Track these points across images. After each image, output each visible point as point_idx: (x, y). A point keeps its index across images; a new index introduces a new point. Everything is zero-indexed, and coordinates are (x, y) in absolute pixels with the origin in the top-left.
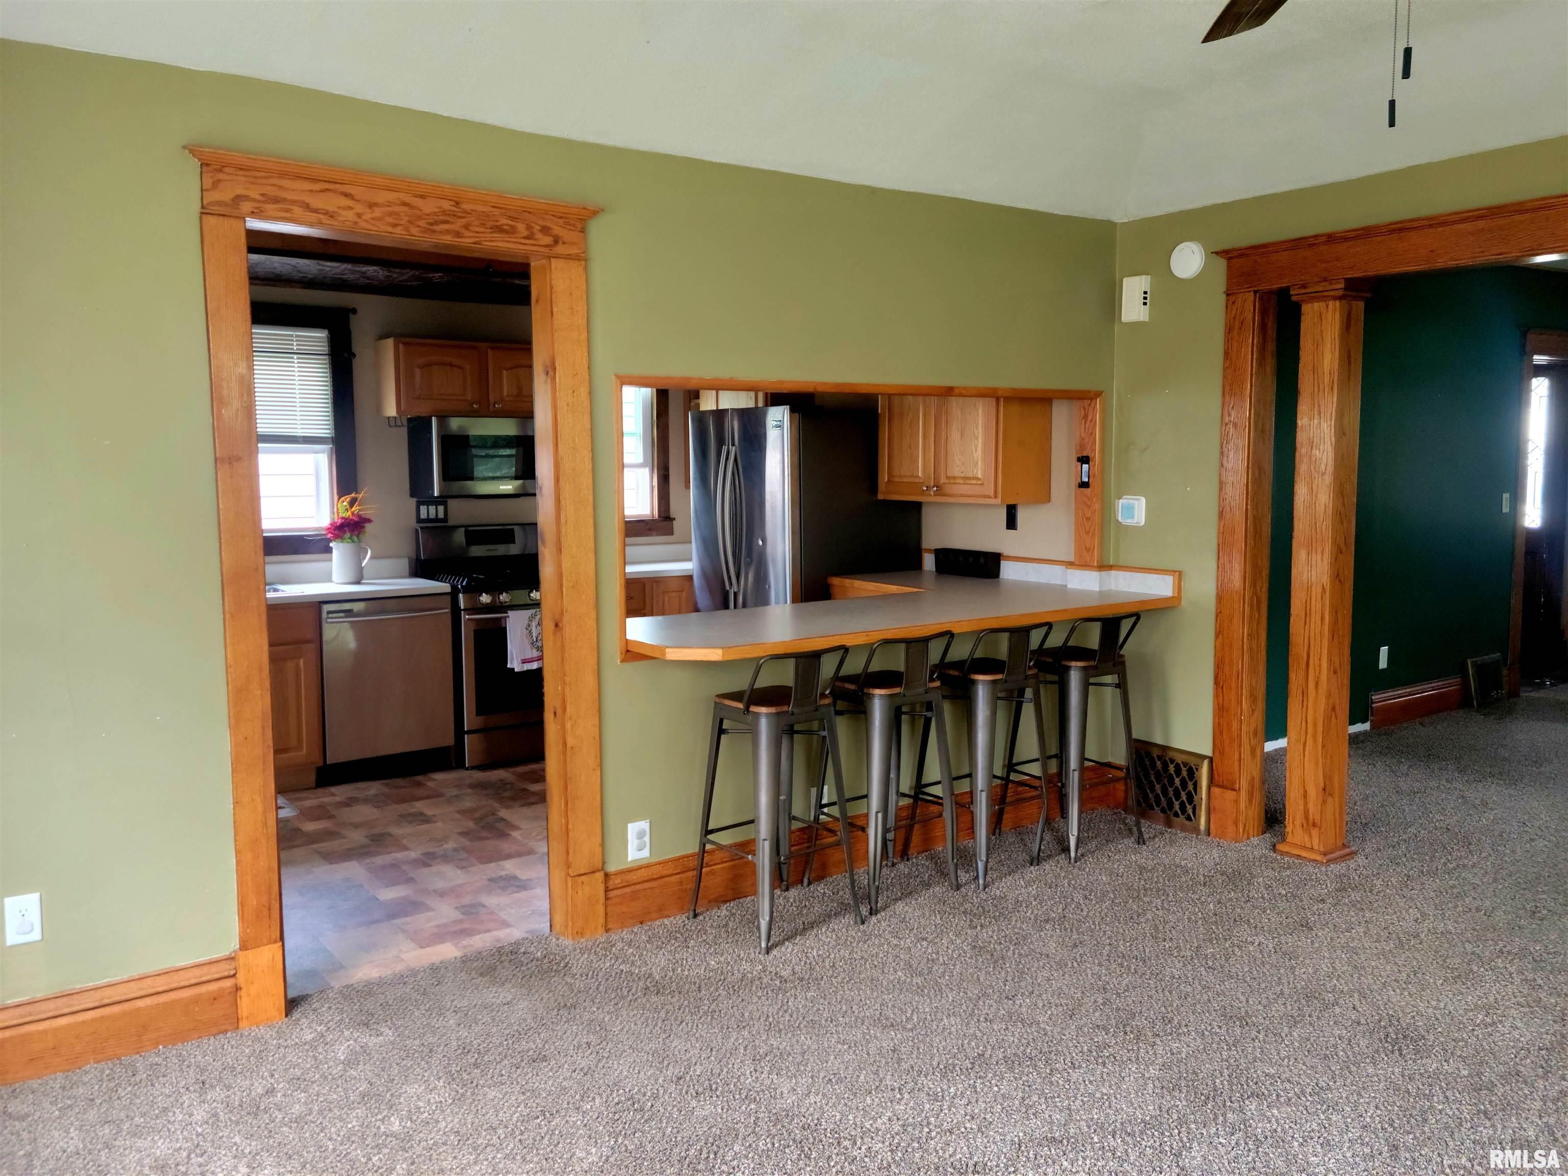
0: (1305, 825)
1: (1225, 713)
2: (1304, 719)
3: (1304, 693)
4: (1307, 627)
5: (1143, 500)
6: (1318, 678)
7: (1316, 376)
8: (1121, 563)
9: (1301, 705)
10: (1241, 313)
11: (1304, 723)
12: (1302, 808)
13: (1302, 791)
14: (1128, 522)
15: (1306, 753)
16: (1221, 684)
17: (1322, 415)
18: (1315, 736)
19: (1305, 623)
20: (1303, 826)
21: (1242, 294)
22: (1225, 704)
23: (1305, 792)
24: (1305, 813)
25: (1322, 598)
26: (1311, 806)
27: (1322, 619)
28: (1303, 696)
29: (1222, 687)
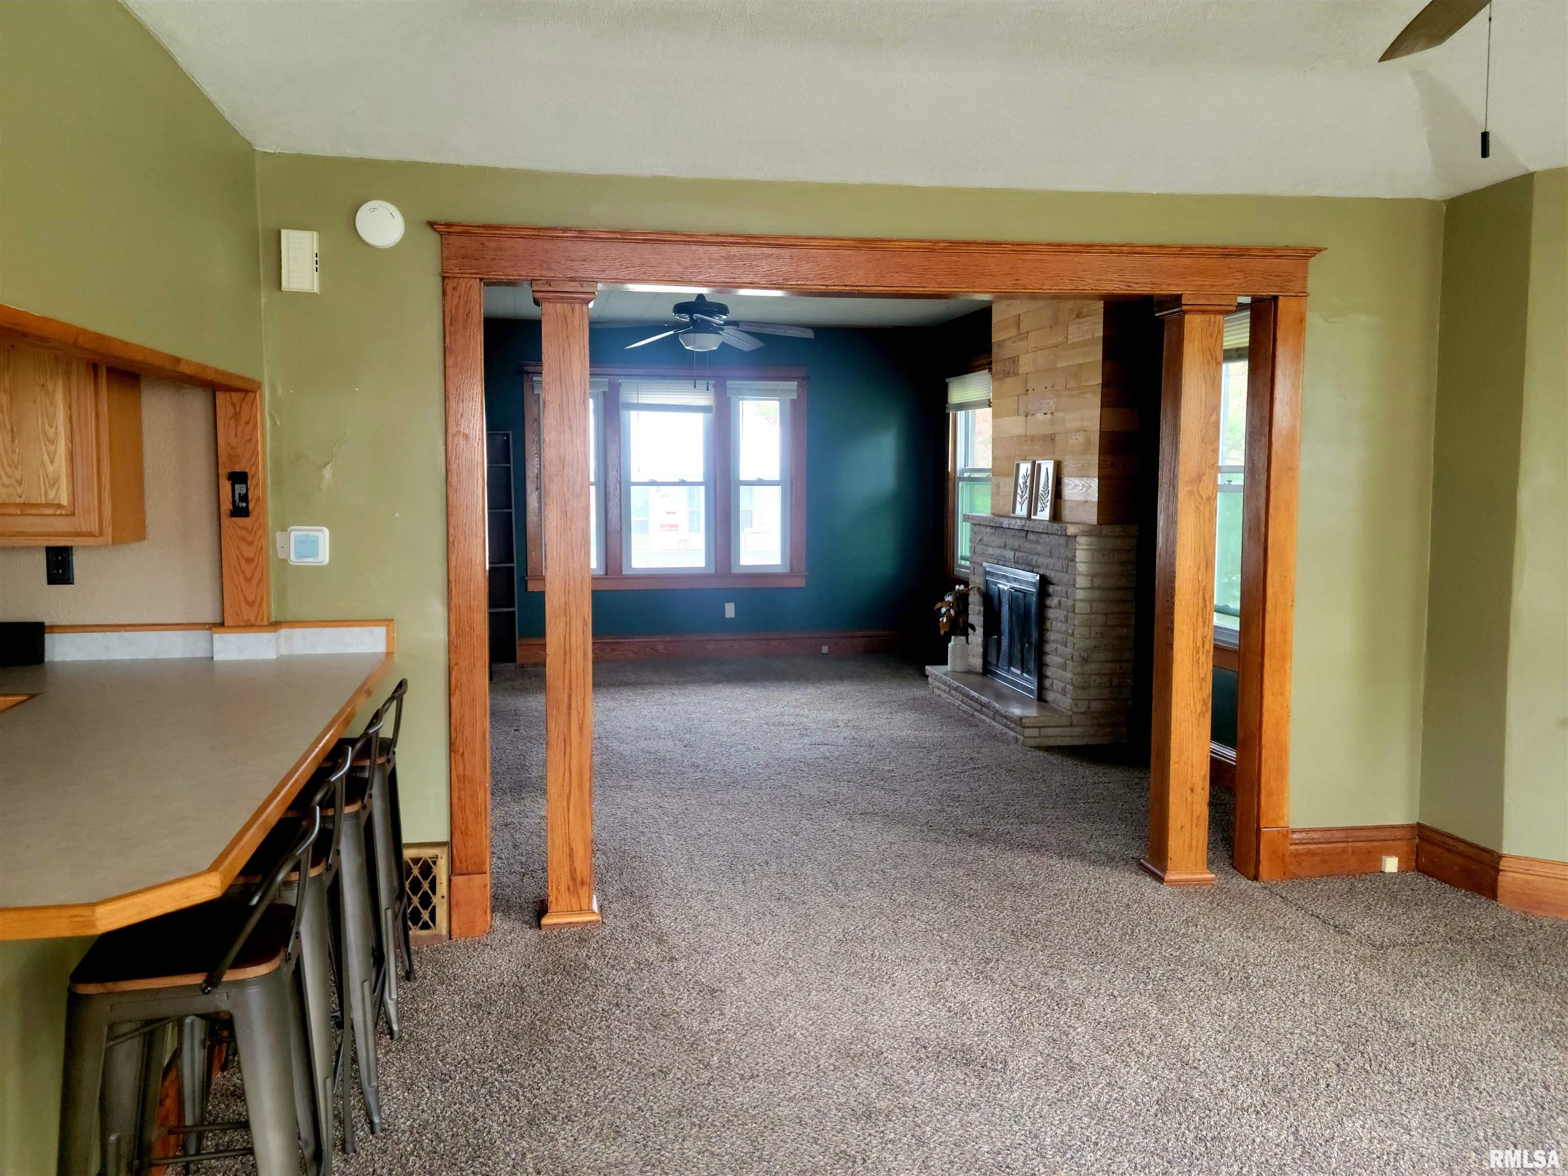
0: (571, 887)
1: (467, 784)
2: (567, 768)
3: (566, 741)
4: (567, 666)
5: (326, 531)
6: (582, 720)
7: (564, 387)
8: (289, 617)
9: (562, 755)
10: (466, 302)
11: (567, 774)
12: (567, 869)
13: (567, 850)
14: (309, 561)
15: (571, 807)
16: (461, 751)
17: (574, 430)
18: (580, 786)
19: (565, 662)
20: (569, 889)
21: (466, 280)
22: (467, 773)
23: (571, 849)
24: (571, 873)
25: (583, 633)
26: (578, 865)
27: (585, 655)
28: (565, 744)
29: (463, 754)
